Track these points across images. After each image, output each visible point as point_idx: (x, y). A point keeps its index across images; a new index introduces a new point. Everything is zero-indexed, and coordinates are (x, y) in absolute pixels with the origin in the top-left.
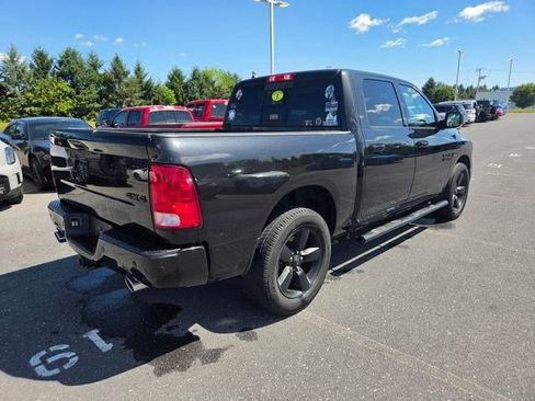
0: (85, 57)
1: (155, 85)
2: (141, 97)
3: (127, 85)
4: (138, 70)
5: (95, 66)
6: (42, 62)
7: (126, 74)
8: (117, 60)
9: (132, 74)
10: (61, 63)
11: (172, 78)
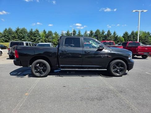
0: (101, 31)
1: (119, 37)
2: (114, 40)
3: (110, 37)
4: (114, 33)
5: (103, 33)
6: (91, 33)
7: (110, 35)
8: (109, 31)
9: (113, 34)
10: (95, 33)
11: (124, 35)
